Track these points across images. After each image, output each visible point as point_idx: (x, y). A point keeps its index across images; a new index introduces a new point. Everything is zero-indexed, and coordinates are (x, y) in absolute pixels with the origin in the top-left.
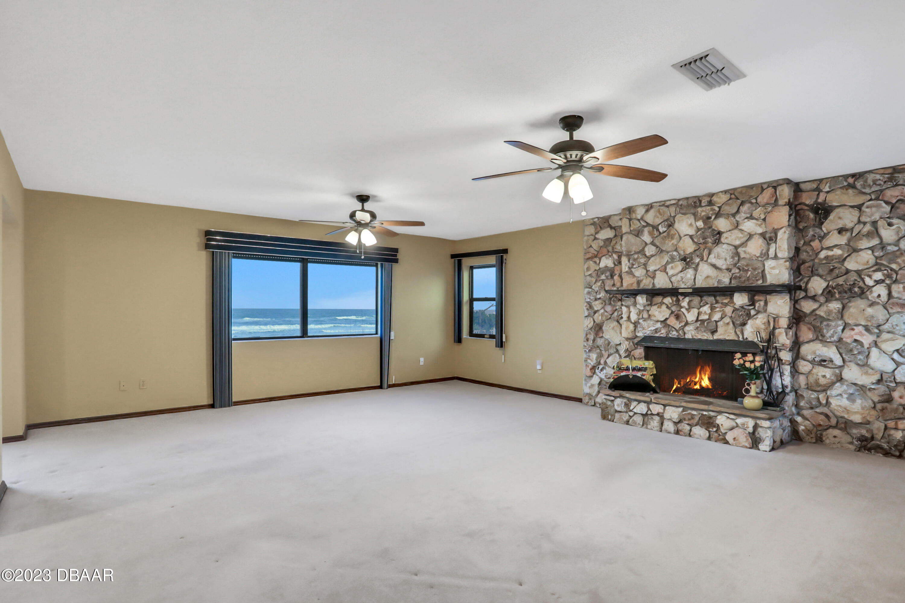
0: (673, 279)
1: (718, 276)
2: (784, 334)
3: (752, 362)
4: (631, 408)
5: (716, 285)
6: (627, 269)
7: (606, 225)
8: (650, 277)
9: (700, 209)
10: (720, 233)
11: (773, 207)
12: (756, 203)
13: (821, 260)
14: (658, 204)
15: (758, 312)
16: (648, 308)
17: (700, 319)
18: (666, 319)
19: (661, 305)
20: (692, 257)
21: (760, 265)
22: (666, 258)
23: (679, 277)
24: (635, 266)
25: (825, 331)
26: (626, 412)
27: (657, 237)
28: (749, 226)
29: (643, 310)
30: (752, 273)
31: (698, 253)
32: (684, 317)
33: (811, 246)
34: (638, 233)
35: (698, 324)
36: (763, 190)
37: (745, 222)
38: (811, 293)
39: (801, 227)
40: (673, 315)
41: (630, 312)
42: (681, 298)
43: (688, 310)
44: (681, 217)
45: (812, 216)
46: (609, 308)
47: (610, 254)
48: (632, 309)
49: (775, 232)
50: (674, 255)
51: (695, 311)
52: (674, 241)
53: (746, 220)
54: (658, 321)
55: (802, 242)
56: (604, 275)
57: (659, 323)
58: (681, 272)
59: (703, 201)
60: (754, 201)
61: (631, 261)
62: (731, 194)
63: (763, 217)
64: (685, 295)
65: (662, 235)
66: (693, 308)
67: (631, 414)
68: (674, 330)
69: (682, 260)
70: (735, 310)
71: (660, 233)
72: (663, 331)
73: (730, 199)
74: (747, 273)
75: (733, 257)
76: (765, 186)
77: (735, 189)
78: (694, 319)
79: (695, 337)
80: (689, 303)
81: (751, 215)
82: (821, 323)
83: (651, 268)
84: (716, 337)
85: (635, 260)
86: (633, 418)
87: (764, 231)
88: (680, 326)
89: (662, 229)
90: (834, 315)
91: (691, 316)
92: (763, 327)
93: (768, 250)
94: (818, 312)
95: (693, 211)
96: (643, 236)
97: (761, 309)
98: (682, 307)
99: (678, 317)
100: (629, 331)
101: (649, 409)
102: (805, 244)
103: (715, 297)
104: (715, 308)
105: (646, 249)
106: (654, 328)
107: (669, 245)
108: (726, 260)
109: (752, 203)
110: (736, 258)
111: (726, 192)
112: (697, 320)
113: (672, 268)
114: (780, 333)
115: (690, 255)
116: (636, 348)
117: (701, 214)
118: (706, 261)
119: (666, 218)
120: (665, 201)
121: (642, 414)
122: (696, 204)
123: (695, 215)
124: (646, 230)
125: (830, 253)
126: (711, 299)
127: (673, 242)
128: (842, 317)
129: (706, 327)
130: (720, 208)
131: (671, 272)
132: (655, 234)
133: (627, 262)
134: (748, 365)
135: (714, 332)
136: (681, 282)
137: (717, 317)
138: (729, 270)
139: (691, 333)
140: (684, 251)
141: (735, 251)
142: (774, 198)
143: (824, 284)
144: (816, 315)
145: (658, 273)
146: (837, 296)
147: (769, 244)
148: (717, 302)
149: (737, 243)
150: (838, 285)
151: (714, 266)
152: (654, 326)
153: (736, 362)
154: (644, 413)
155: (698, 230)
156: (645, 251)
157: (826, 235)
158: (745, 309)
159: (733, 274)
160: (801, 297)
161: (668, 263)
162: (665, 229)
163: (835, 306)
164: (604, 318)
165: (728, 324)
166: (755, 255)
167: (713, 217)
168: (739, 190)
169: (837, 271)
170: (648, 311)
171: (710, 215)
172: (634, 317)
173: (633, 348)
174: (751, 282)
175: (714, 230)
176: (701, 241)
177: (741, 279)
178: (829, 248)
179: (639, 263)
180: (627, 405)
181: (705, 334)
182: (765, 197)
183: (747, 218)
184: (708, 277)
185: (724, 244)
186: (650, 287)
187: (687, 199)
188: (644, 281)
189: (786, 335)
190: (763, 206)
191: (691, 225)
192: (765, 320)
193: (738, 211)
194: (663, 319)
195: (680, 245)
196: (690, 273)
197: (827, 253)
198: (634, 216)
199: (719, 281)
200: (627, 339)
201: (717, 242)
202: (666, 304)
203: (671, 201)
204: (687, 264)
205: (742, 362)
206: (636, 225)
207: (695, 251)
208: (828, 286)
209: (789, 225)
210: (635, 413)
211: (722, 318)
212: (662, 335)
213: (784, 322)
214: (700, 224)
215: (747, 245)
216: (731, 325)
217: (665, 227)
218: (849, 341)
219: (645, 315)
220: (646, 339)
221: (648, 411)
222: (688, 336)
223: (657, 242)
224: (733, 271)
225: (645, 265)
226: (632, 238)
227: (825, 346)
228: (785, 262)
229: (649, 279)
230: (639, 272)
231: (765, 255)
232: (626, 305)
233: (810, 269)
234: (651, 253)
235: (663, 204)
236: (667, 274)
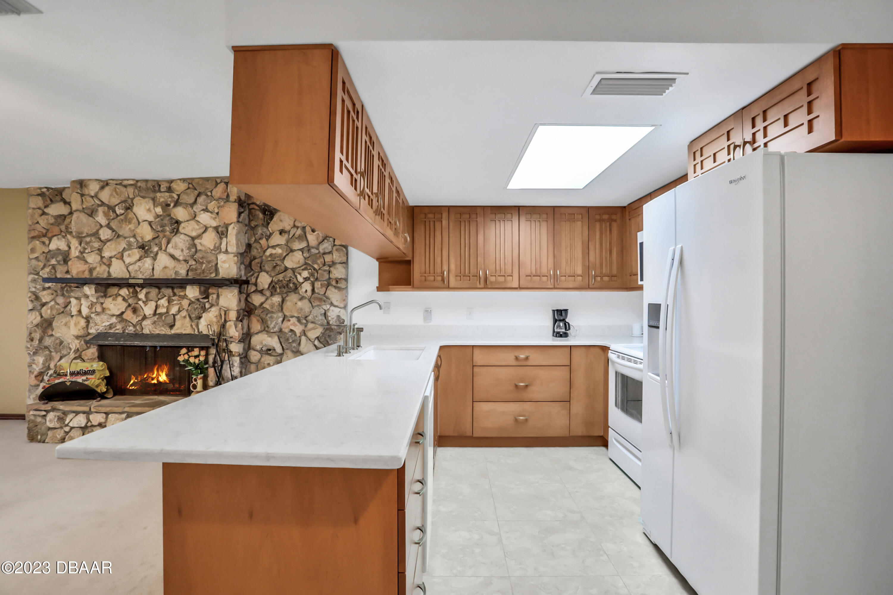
0: (131, 268)
1: (175, 267)
2: (234, 326)
3: (196, 357)
4: (66, 422)
5: (173, 276)
6: (77, 254)
7: (58, 198)
8: (105, 264)
9: (158, 195)
10: (178, 222)
11: (225, 202)
12: (211, 196)
13: (267, 257)
14: (115, 182)
15: (212, 306)
16: (102, 300)
17: (158, 312)
18: (123, 313)
19: (116, 297)
20: (150, 246)
21: (213, 258)
22: (123, 245)
23: (136, 267)
24: (87, 251)
25: (269, 322)
26: (61, 428)
27: (113, 219)
28: (205, 218)
29: (96, 303)
30: (206, 266)
31: (157, 241)
32: (141, 310)
33: (260, 243)
34: (92, 213)
35: (155, 318)
36: (217, 184)
37: (201, 214)
38: (260, 288)
39: (253, 225)
40: (130, 308)
41: (81, 305)
42: (138, 289)
43: (145, 303)
44: (139, 200)
45: (261, 216)
46: (61, 300)
47: (64, 234)
48: (83, 301)
49: (227, 226)
50: (131, 241)
51: (152, 304)
52: (132, 226)
53: (202, 212)
54: (113, 315)
55: (253, 239)
56: (54, 260)
57: (115, 317)
58: (139, 260)
59: (162, 186)
60: (209, 194)
61: (82, 245)
62: (189, 183)
63: (216, 211)
64: (142, 286)
65: (119, 218)
66: (151, 300)
67: (67, 429)
68: (131, 325)
69: (140, 247)
70: (191, 303)
71: (117, 216)
72: (119, 326)
73: (189, 188)
74: (202, 266)
75: (189, 249)
76: (219, 181)
77: (193, 179)
78: (152, 312)
79: (153, 332)
80: (147, 294)
81: (207, 208)
82: (267, 314)
83: (107, 254)
84: (173, 331)
85: (87, 243)
86: (70, 434)
87: (218, 225)
88: (137, 320)
89: (119, 211)
90: (275, 307)
91: (148, 310)
92: (215, 320)
93: (221, 244)
94: (264, 305)
95: (152, 195)
96: (97, 216)
97: (214, 303)
98: (140, 300)
99: (135, 311)
100: (79, 327)
101: (89, 420)
102: (256, 240)
103: (173, 288)
104: (173, 300)
105: (101, 232)
106: (108, 323)
107: (125, 230)
108: (182, 250)
109: (207, 196)
110: (193, 250)
111: (184, 180)
112: (155, 314)
113: (129, 255)
114: (230, 326)
115: (149, 243)
116: (88, 348)
117: (159, 200)
118: (165, 250)
119: (123, 199)
120: (122, 180)
121: (81, 428)
122: (155, 189)
123: (154, 199)
124: (101, 210)
125: (274, 251)
126: (168, 292)
127: (130, 226)
128: (282, 309)
129: (163, 321)
130: (179, 196)
131: (127, 260)
132: (111, 216)
133: (77, 245)
134: (192, 360)
135: (172, 327)
136: (139, 272)
137: (174, 310)
138: (186, 261)
139: (148, 328)
140: (142, 239)
141: (191, 242)
142: (226, 194)
143: (269, 280)
144: (264, 308)
145: (113, 260)
146: (278, 290)
147: (221, 238)
148: (175, 295)
149: (194, 234)
150: (279, 281)
151: (173, 257)
152: (108, 322)
153: (181, 359)
154: (83, 425)
155: (158, 216)
156: (99, 234)
157: (271, 234)
158: (201, 302)
159: (190, 266)
160: (252, 291)
161: (124, 250)
162: (122, 212)
163: (277, 299)
164: (54, 312)
165: (185, 317)
166: (210, 248)
167: (172, 205)
168: (197, 181)
169: (278, 268)
170: (102, 304)
171: (169, 202)
172: (85, 311)
173: (85, 347)
174: (206, 274)
175: (172, 218)
176: (159, 229)
177: (197, 272)
178: (273, 247)
179: (92, 247)
180: (61, 419)
181: (163, 328)
182: (218, 192)
183: (203, 210)
184: (165, 267)
185: (181, 234)
186: (105, 276)
187: (146, 181)
188: (98, 269)
189: (236, 327)
190: (217, 200)
191: (149, 210)
192: (217, 313)
193: (195, 202)
194: (118, 313)
195: (139, 231)
196: (148, 262)
197: (271, 251)
198: (86, 191)
199: (176, 273)
200: (77, 337)
201: (176, 232)
202: (122, 296)
203: (129, 181)
204: (146, 252)
205: (186, 357)
206: (89, 202)
207: (154, 239)
208: (272, 281)
209: (238, 222)
210: (72, 428)
211: (179, 311)
212: (117, 331)
213: (233, 315)
214: (159, 210)
215: (202, 237)
216: (188, 318)
217: (122, 209)
218: (287, 331)
219: (99, 309)
220: (99, 336)
221: (87, 423)
222: (146, 331)
223: (113, 225)
224: (190, 263)
225: (100, 250)
226: (83, 217)
227: (270, 337)
228: (234, 256)
229: (104, 267)
230: (92, 259)
231: (218, 249)
232: (76, 296)
233: (259, 265)
234: (106, 237)
235: (120, 183)
236: (124, 262)
